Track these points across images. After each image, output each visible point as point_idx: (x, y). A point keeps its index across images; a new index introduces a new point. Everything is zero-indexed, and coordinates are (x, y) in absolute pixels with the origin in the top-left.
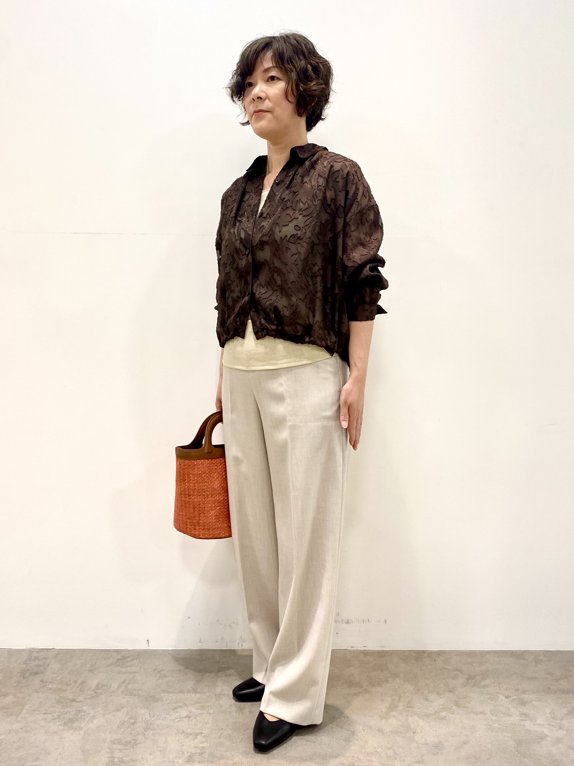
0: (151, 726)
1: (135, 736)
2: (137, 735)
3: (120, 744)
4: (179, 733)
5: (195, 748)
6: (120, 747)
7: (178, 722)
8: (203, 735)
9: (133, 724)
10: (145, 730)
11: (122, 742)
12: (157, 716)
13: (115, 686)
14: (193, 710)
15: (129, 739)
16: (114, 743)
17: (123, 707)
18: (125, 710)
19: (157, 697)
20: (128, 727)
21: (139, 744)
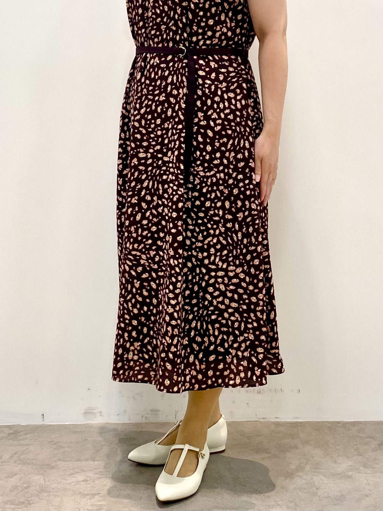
0: (46, 489)
1: (29, 497)
2: (32, 496)
3: (13, 504)
4: (76, 494)
5: (91, 505)
6: (13, 506)
7: (74, 485)
8: (101, 495)
9: (26, 488)
10: (39, 493)
11: (15, 503)
12: (53, 481)
13: (6, 457)
14: (91, 474)
15: (22, 500)
16: (7, 504)
17: (15, 474)
18: (18, 476)
19: (53, 465)
20: (21, 491)
21: (32, 504)
